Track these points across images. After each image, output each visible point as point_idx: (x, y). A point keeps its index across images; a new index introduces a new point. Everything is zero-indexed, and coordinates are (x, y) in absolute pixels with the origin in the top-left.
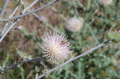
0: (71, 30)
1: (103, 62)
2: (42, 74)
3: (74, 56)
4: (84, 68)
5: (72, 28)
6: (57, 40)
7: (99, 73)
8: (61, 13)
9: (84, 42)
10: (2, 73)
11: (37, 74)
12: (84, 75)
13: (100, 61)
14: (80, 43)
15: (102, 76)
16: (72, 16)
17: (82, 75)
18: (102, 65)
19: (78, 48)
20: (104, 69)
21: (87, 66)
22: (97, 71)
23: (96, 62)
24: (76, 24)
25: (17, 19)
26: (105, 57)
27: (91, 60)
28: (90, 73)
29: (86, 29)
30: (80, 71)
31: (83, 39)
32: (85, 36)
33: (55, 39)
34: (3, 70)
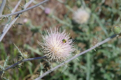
0: (78, 21)
1: (112, 53)
2: (47, 71)
3: (79, 52)
4: (93, 60)
5: (78, 19)
6: (58, 38)
7: (109, 64)
8: (68, 4)
9: (92, 33)
10: (4, 72)
11: (42, 71)
12: (93, 66)
13: (109, 51)
14: (88, 34)
15: (112, 67)
16: (79, 7)
17: (91, 67)
18: (111, 55)
19: (86, 39)
20: (113, 59)
21: (96, 58)
22: (106, 62)
23: (105, 53)
24: (82, 15)
25: (19, 14)
26: (114, 47)
27: (99, 51)
28: (100, 65)
29: (93, 19)
30: (89, 63)
31: (91, 30)
32: (92, 26)
33: (56, 37)
34: (4, 69)
